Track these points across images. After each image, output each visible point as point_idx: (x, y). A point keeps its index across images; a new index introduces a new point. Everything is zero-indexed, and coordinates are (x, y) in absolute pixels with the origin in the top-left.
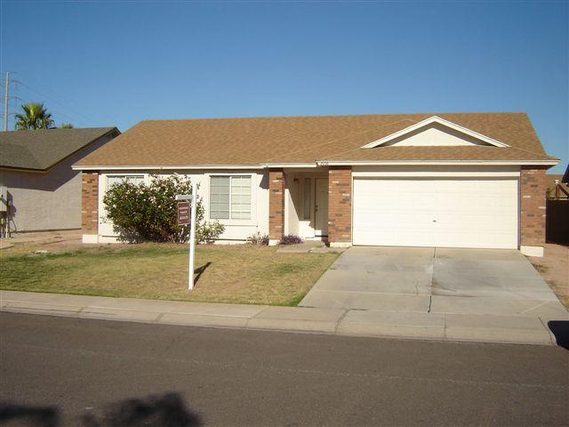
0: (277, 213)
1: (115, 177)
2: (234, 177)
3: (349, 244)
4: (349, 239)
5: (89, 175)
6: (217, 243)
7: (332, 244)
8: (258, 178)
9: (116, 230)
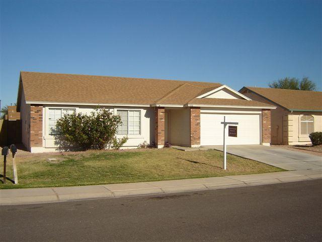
0: (162, 130)
1: (54, 109)
2: (130, 111)
3: (199, 146)
4: (199, 143)
5: (36, 107)
6: (121, 148)
7: (192, 146)
8: (144, 112)
9: (56, 143)
